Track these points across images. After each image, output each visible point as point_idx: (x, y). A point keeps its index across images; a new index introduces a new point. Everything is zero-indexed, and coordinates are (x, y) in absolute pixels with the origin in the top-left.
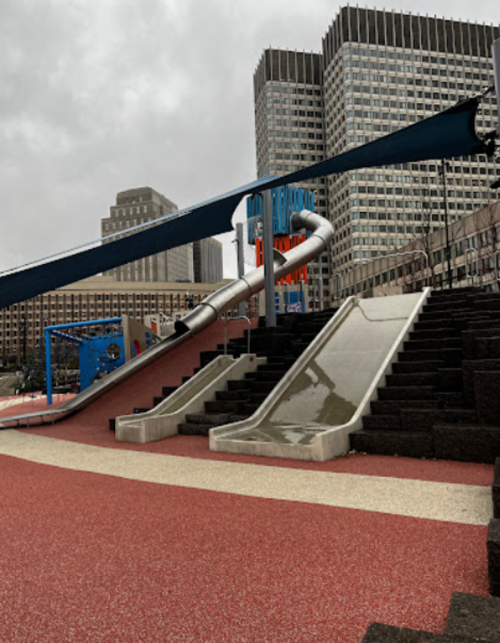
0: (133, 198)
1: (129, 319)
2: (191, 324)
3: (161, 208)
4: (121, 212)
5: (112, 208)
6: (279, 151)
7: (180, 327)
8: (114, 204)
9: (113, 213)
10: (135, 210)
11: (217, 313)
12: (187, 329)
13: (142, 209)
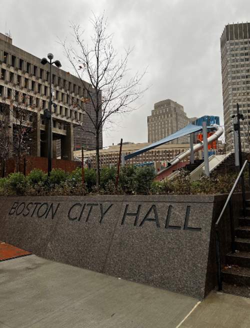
0: (162, 105)
1: (156, 163)
2: (172, 164)
3: (175, 108)
4: (156, 113)
5: (153, 111)
6: (234, 75)
7: (169, 164)
8: (153, 109)
9: (153, 113)
10: (163, 111)
11: (180, 160)
12: (171, 165)
13: (166, 110)
